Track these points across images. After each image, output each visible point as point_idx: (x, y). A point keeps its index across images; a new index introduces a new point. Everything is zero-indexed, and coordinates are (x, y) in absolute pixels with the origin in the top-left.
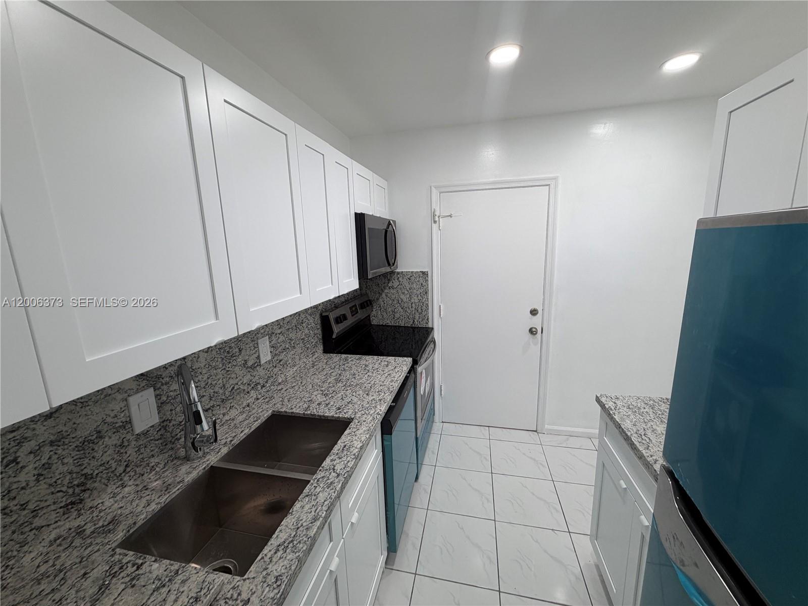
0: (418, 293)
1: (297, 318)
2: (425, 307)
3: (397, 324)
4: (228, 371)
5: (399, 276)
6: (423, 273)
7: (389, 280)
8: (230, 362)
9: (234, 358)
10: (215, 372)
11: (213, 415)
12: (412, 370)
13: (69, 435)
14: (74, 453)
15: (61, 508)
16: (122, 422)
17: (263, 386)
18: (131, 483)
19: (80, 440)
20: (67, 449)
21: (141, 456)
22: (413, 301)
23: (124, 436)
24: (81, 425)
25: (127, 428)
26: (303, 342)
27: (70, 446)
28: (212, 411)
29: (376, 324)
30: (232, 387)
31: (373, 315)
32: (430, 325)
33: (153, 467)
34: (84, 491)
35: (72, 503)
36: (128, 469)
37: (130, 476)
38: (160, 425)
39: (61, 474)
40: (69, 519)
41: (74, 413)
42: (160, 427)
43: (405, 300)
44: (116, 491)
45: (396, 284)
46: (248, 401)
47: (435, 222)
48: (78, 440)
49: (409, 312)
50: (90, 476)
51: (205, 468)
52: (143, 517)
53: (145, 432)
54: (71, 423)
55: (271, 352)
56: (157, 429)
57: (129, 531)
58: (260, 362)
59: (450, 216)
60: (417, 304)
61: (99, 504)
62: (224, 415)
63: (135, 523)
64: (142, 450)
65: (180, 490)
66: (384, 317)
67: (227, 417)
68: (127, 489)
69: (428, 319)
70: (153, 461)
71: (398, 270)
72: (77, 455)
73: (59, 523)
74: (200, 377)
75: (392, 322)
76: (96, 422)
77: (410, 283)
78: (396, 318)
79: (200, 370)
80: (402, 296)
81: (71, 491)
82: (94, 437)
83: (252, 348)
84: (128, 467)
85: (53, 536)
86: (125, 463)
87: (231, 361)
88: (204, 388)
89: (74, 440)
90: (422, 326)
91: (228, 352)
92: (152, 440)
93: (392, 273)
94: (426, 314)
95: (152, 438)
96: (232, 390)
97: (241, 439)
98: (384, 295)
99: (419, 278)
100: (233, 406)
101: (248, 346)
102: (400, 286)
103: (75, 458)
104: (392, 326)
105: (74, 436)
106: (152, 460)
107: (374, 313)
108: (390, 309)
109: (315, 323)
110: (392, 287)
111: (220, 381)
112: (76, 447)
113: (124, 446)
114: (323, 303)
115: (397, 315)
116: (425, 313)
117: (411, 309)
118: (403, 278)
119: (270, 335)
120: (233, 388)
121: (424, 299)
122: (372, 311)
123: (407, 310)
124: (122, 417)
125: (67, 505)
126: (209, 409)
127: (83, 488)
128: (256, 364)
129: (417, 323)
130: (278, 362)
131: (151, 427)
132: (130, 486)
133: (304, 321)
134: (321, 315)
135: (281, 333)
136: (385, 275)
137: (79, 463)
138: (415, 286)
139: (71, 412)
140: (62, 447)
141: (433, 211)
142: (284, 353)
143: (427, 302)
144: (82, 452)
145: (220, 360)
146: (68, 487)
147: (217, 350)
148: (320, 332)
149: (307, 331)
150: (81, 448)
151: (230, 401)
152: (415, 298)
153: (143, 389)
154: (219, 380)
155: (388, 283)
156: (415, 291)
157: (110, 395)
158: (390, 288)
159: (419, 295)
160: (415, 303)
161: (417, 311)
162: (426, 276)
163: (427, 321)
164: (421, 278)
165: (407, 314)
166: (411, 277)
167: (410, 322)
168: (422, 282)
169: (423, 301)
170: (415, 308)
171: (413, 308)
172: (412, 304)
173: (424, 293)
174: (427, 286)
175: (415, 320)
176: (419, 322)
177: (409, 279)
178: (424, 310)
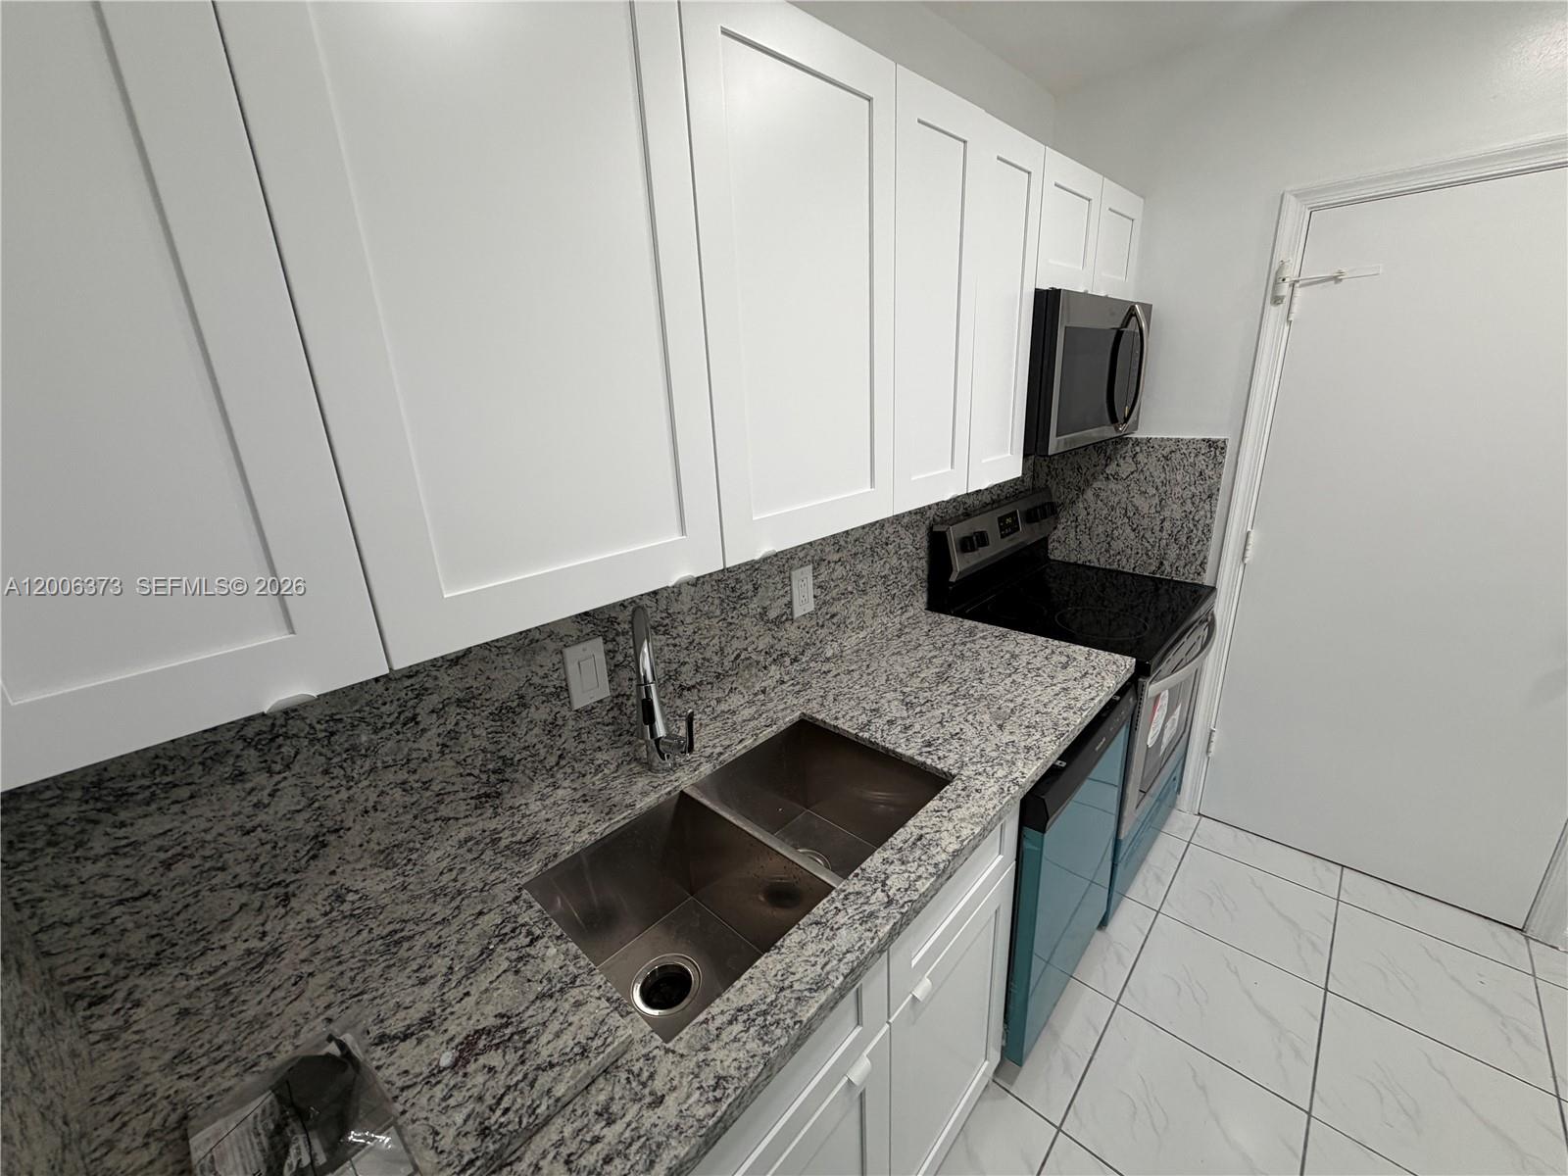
0: (1187, 494)
1: (877, 532)
2: (1200, 532)
3: (1115, 566)
4: (731, 624)
5: (1138, 449)
6: (1211, 444)
7: (1109, 459)
8: (735, 608)
9: (744, 601)
10: (707, 622)
11: (700, 699)
12: (1132, 687)
13: (480, 694)
14: (488, 724)
15: (472, 798)
16: (554, 686)
17: (795, 660)
18: (567, 783)
19: (496, 704)
20: (479, 715)
21: (582, 746)
22: (1167, 513)
23: (557, 710)
24: (497, 683)
25: (562, 697)
26: (884, 583)
27: (483, 711)
28: (699, 691)
29: (1060, 559)
30: (736, 653)
31: (1055, 537)
32: (1207, 580)
33: (599, 766)
34: (503, 781)
35: (487, 795)
36: (563, 763)
37: (565, 773)
38: (612, 701)
39: (471, 749)
40: (484, 817)
41: (488, 662)
42: (612, 705)
43: (1146, 511)
44: (545, 791)
45: (1126, 467)
46: (763, 684)
47: (1277, 300)
48: (493, 705)
49: (1151, 541)
50: (510, 762)
51: (669, 793)
52: (568, 848)
53: (589, 708)
54: (484, 677)
55: (815, 597)
56: (608, 708)
57: (546, 865)
58: (792, 614)
59: (1336, 279)
60: (1179, 523)
61: (521, 805)
62: (719, 701)
63: (555, 855)
64: (584, 737)
65: (627, 821)
66: (1084, 544)
67: (724, 707)
68: (560, 792)
69: (1202, 564)
70: (601, 757)
71: (1137, 435)
72: (492, 726)
73: (470, 820)
74: (681, 629)
75: (1102, 560)
76: (518, 680)
77: (1167, 469)
78: (1112, 552)
79: (681, 617)
80: (1139, 501)
81: (484, 777)
82: (515, 704)
83: (779, 586)
84: (564, 758)
85: (462, 835)
86: (559, 752)
87: (738, 606)
88: (687, 649)
89: (487, 703)
90: (1182, 579)
91: (733, 590)
92: (599, 723)
93: (1122, 440)
94: (1199, 552)
95: (599, 720)
96: (736, 658)
97: (738, 755)
98: (1089, 494)
99: (1196, 456)
100: (735, 689)
101: (771, 581)
102: (1135, 475)
103: (489, 730)
104: (1098, 569)
105: (488, 697)
106: (599, 755)
107: (1059, 533)
108: (1101, 529)
109: (914, 547)
110: (1116, 477)
111: (716, 641)
112: (491, 714)
113: (557, 725)
114: (937, 504)
115: (1117, 545)
116: (1199, 547)
117: (1157, 533)
118: (1149, 454)
119: (817, 564)
120: (739, 656)
121: (1202, 513)
122: (1055, 528)
123: (1148, 534)
124: (555, 680)
125: (479, 797)
126: (694, 687)
127: (500, 777)
128: (784, 618)
129: (1168, 569)
130: (828, 616)
131: (598, 702)
132: (565, 788)
133: (891, 539)
134: (930, 528)
135: (840, 560)
136: (1099, 446)
137: (495, 739)
138: (1179, 478)
139: (483, 659)
140: (472, 711)
141: (1275, 267)
142: (843, 602)
143: (1209, 521)
144: (499, 723)
145: (717, 602)
146: (481, 771)
147: (714, 583)
148: (925, 564)
149: (894, 561)
150: (497, 718)
151: (731, 679)
152: (1175, 506)
153: (587, 637)
154: (714, 638)
155: (1106, 465)
156: (1178, 489)
157: (537, 641)
158: (1107, 478)
159: (1189, 502)
160: (1172, 519)
161: (1176, 540)
162: (1218, 453)
163: (1200, 569)
164: (1201, 457)
165: (1146, 544)
166: (1173, 454)
167: (1150, 564)
168: (1204, 467)
169: (1196, 518)
170: (1169, 532)
171: (1165, 532)
172: (1163, 521)
173: (1204, 497)
174: (1216, 479)
175: (1164, 562)
176: (1174, 569)
177: (1166, 458)
178: (1196, 540)
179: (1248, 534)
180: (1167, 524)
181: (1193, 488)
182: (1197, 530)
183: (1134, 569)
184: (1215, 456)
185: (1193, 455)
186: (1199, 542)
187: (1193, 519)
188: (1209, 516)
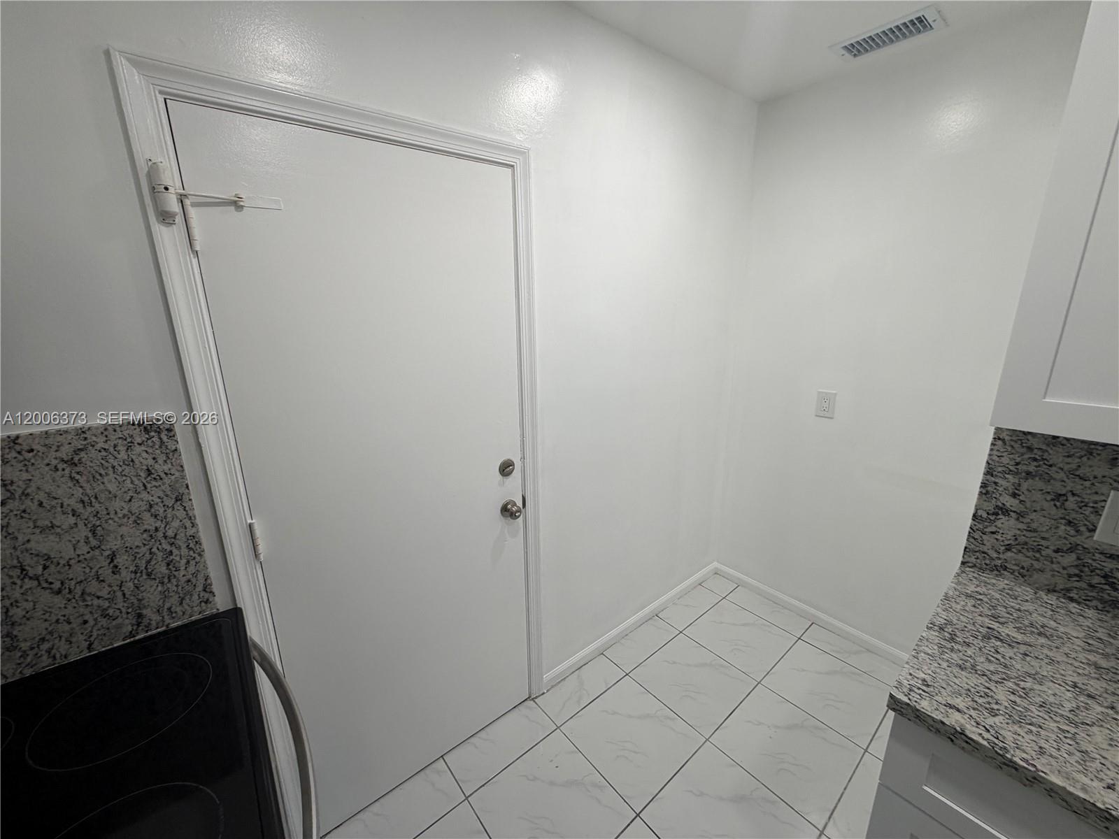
0: (138, 506)
2: (184, 551)
6: (148, 428)
22: (113, 544)
32: (221, 603)
43: (68, 554)
47: (166, 217)
49: (102, 594)
59: (236, 204)
60: (144, 549)
69: (207, 588)
77: (82, 480)
78: (26, 646)
94: (195, 575)
116: (192, 569)
117: (111, 579)
121: (176, 524)
123: (93, 587)
129: (155, 618)
138: (112, 487)
141: (143, 170)
143: (191, 532)
152: (124, 530)
156: (117, 504)
159: (146, 516)
160: (128, 549)
161: (149, 575)
162: (165, 438)
163: (207, 595)
164: (138, 449)
165: (96, 602)
166: (82, 454)
167: (119, 627)
168: (151, 462)
169: (170, 533)
170: (132, 568)
171: (124, 573)
172: (112, 557)
173: (170, 502)
174: (177, 474)
175: (144, 612)
176: (165, 613)
177: (71, 463)
178: (184, 561)
179: (250, 526)
180: (122, 560)
181: (144, 495)
182: (179, 548)
183: (89, 648)
184: (162, 442)
185: (122, 448)
186: (188, 562)
187: (165, 537)
188: (188, 524)
